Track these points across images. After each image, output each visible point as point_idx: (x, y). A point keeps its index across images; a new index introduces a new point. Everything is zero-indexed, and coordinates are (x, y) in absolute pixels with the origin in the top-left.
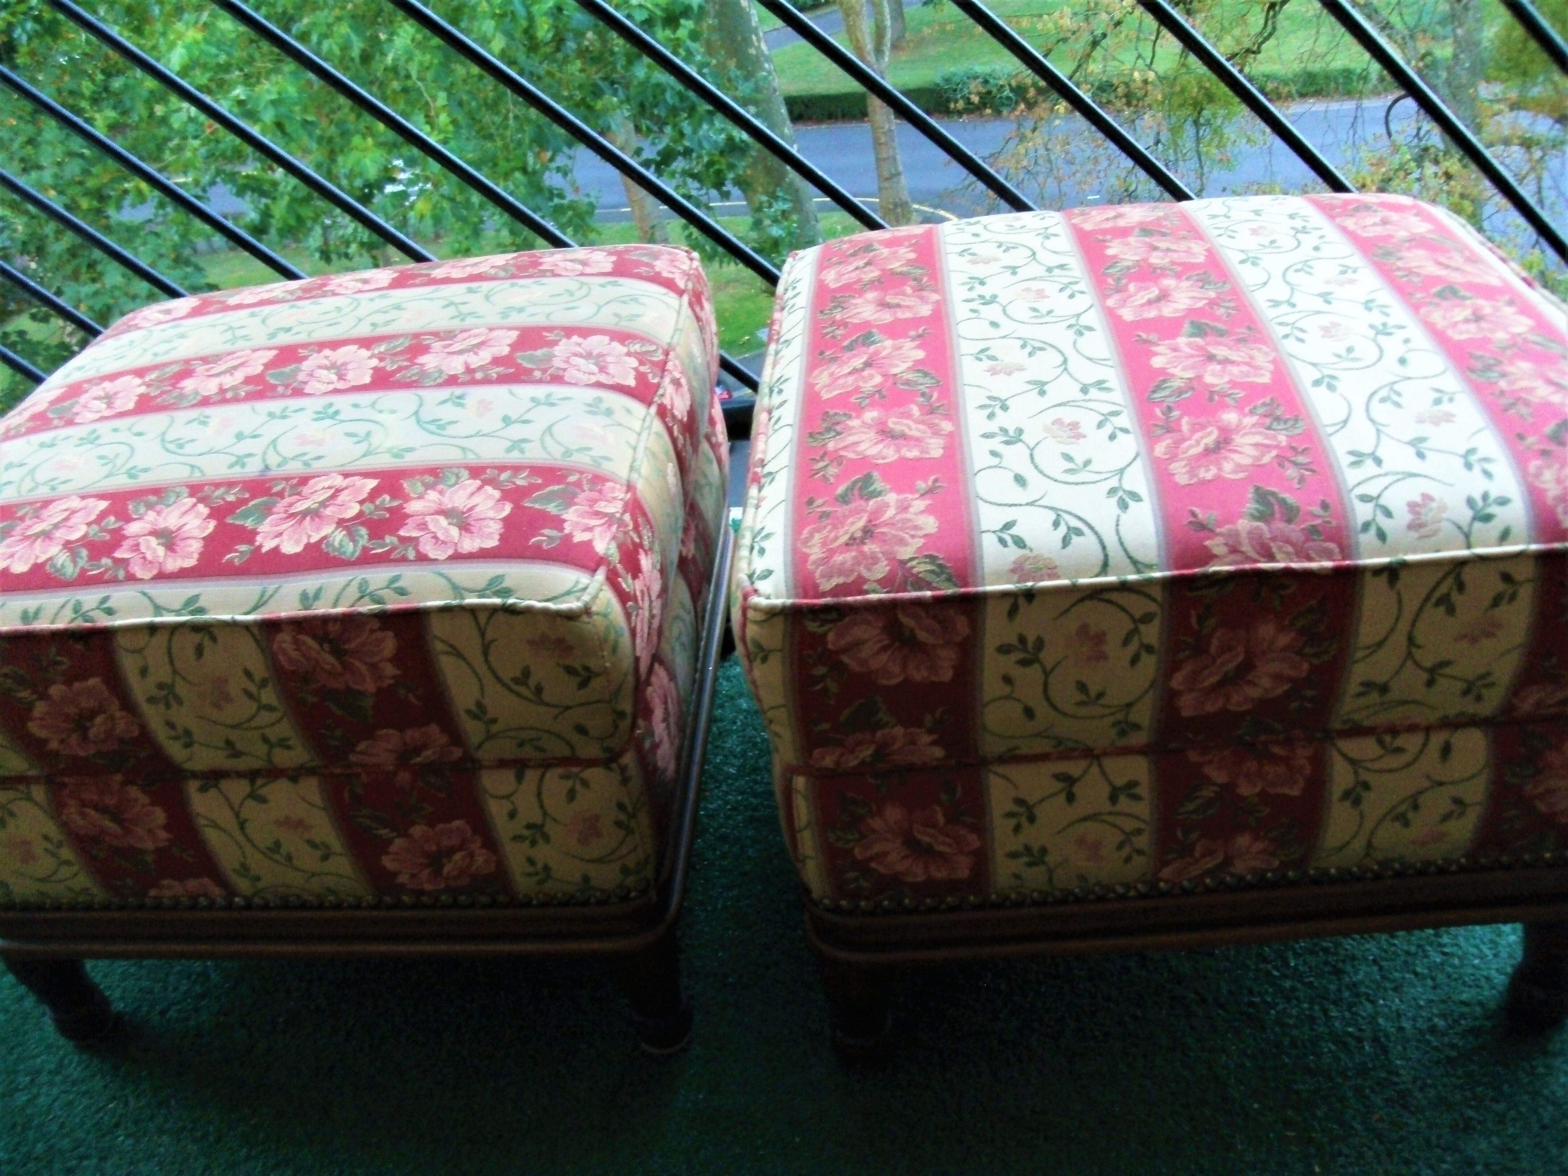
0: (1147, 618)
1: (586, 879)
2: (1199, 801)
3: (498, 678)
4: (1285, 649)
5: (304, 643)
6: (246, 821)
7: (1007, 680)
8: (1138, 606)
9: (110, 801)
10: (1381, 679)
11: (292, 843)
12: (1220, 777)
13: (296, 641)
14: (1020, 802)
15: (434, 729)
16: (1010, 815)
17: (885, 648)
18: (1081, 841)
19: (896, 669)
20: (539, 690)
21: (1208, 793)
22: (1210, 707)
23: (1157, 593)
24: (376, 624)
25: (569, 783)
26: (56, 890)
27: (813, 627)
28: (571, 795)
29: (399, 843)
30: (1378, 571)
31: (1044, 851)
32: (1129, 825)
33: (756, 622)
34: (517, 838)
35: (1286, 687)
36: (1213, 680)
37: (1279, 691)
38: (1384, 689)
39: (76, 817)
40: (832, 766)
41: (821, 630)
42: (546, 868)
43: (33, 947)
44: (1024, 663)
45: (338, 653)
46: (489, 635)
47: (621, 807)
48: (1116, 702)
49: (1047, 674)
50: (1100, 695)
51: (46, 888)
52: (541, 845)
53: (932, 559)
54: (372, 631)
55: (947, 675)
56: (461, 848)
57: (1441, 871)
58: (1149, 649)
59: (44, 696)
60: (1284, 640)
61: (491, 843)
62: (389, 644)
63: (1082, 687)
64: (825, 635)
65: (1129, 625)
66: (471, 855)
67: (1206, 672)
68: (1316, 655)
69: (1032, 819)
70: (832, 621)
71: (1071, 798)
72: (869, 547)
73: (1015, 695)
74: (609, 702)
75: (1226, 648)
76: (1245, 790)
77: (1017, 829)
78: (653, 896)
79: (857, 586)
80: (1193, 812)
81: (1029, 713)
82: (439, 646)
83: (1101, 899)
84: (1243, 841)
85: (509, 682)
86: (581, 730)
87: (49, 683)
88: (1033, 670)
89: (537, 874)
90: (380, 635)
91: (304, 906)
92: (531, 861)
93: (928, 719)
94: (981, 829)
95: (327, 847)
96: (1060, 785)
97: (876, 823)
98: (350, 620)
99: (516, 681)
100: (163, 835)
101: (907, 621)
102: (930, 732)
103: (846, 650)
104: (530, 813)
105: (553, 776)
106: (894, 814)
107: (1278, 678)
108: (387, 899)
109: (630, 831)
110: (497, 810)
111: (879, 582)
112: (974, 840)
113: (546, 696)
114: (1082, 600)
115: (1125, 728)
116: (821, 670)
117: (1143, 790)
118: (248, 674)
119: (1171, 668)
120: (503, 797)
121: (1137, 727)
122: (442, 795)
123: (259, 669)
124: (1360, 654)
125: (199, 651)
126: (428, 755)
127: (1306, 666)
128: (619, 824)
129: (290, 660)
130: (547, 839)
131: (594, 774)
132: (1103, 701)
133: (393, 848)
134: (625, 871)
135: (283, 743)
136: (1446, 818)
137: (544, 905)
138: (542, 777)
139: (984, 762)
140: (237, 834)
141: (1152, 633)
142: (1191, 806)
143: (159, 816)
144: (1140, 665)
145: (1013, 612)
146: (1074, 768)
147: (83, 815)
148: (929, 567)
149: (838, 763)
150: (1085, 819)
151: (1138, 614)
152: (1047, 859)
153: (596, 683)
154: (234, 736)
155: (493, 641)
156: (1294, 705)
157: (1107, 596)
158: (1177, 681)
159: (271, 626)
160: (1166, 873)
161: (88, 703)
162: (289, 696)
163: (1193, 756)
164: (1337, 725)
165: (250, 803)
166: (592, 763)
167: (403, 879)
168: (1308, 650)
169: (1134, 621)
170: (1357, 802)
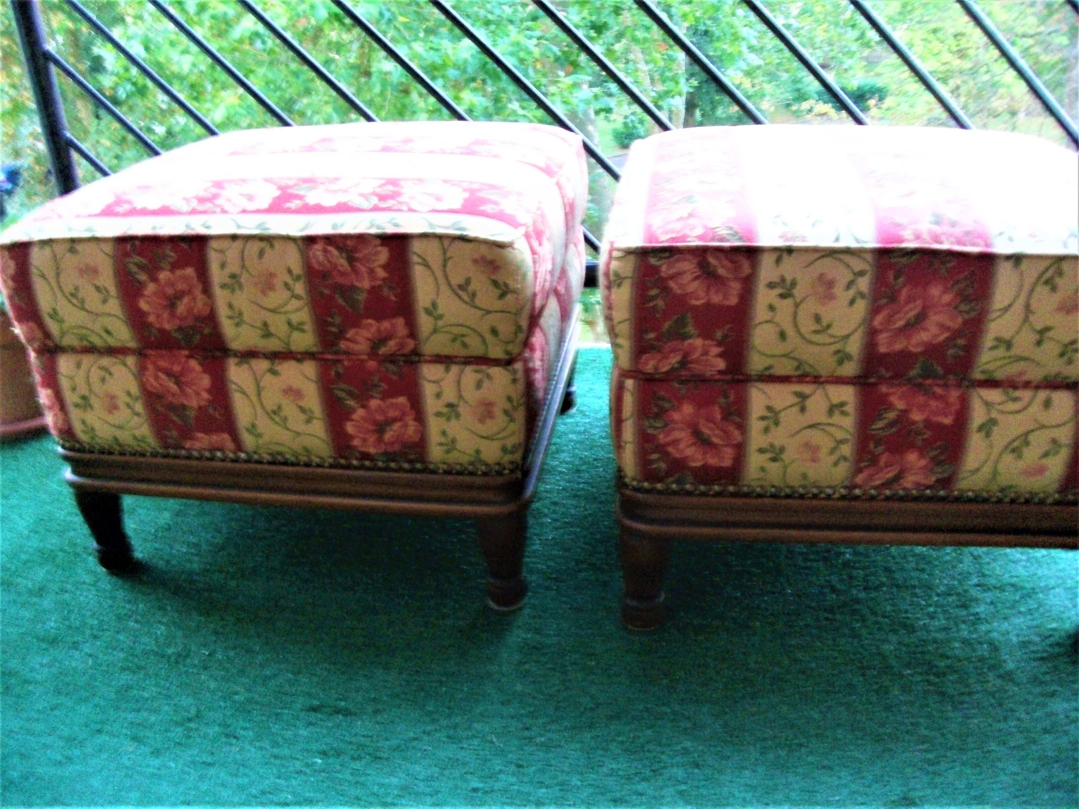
0: (861, 273)
1: (478, 452)
2: (886, 421)
3: (449, 284)
4: (948, 305)
5: (330, 252)
6: (263, 388)
7: (771, 308)
8: (857, 265)
9: (176, 368)
10: (1006, 335)
11: (290, 410)
12: (900, 405)
13: (325, 251)
14: (769, 408)
15: (400, 322)
16: (763, 418)
17: (696, 278)
18: (807, 445)
19: (701, 293)
20: (474, 295)
21: (891, 415)
22: (898, 346)
23: (869, 257)
24: (378, 242)
25: (479, 376)
26: (125, 437)
27: (653, 261)
28: (479, 385)
29: (360, 413)
30: (1009, 257)
31: (782, 450)
32: (840, 435)
33: (618, 259)
34: (438, 414)
35: (946, 335)
36: (901, 323)
37: (942, 338)
38: (1009, 345)
39: (152, 380)
40: (651, 371)
41: (658, 263)
42: (454, 441)
43: (97, 483)
44: (782, 296)
45: (351, 260)
46: (449, 254)
47: (509, 399)
48: (839, 334)
49: (797, 305)
50: (829, 326)
51: (118, 433)
52: (453, 422)
53: (731, 228)
54: (375, 246)
55: (733, 301)
56: (400, 419)
57: (1042, 502)
58: (862, 295)
59: (154, 279)
60: (947, 298)
61: (420, 417)
62: (383, 255)
63: (817, 319)
64: (661, 266)
65: (850, 277)
66: (406, 425)
67: (897, 316)
68: (967, 312)
69: (777, 423)
70: (665, 258)
71: (803, 409)
72: (692, 221)
73: (775, 320)
74: (516, 314)
75: (910, 299)
76: (917, 416)
77: (766, 430)
78: (519, 475)
79: (683, 238)
80: (882, 429)
81: (783, 336)
82: (415, 259)
83: (815, 496)
84: (912, 457)
85: (456, 288)
86: (494, 332)
87: (160, 269)
88: (789, 301)
89: (446, 445)
90: (379, 249)
91: (286, 463)
92: (444, 433)
93: (719, 335)
94: (742, 427)
95: (312, 412)
96: (796, 400)
97: (676, 416)
98: (361, 238)
99: (460, 287)
100: (205, 395)
101: (712, 261)
102: (719, 344)
103: (672, 277)
104: (450, 395)
105: (469, 369)
106: (688, 409)
107: (943, 327)
108: (342, 461)
109: (512, 420)
110: (428, 390)
111: (696, 237)
112: (737, 435)
113: (477, 302)
114: (823, 257)
115: (842, 357)
116: (654, 292)
117: (850, 408)
118: (290, 271)
119: (874, 311)
120: (434, 382)
121: (848, 357)
122: (394, 378)
123: (297, 269)
124: (994, 315)
125: (261, 254)
126: (392, 345)
127: (960, 320)
128: (506, 412)
129: (319, 263)
130: (458, 416)
131: (495, 371)
132: (830, 331)
133: (355, 416)
134: (504, 450)
135: (299, 328)
136: (1046, 455)
137: (447, 472)
138: (462, 371)
139: (749, 379)
140: (254, 398)
141: (864, 284)
142: (880, 424)
143: (206, 381)
144: (855, 306)
145: (778, 261)
146: (806, 389)
147: (157, 378)
148: (729, 232)
149: (656, 368)
150: (810, 427)
151: (857, 269)
152: (784, 456)
153: (509, 297)
154: (271, 318)
155: (450, 258)
156: (951, 352)
157: (838, 256)
158: (878, 321)
159: (311, 240)
160: (859, 479)
161: (181, 286)
162: (312, 289)
163: (884, 389)
164: (977, 375)
165: (268, 375)
166: (496, 362)
167: (356, 442)
168: (963, 307)
169: (855, 274)
170: (988, 435)
